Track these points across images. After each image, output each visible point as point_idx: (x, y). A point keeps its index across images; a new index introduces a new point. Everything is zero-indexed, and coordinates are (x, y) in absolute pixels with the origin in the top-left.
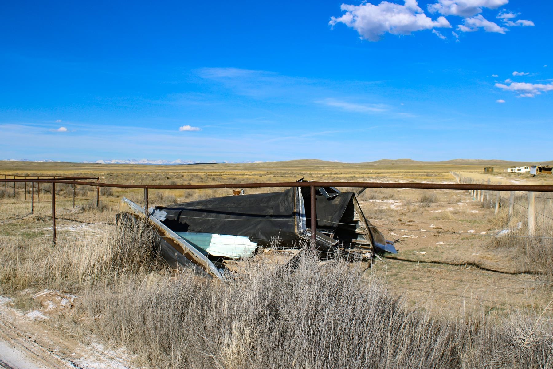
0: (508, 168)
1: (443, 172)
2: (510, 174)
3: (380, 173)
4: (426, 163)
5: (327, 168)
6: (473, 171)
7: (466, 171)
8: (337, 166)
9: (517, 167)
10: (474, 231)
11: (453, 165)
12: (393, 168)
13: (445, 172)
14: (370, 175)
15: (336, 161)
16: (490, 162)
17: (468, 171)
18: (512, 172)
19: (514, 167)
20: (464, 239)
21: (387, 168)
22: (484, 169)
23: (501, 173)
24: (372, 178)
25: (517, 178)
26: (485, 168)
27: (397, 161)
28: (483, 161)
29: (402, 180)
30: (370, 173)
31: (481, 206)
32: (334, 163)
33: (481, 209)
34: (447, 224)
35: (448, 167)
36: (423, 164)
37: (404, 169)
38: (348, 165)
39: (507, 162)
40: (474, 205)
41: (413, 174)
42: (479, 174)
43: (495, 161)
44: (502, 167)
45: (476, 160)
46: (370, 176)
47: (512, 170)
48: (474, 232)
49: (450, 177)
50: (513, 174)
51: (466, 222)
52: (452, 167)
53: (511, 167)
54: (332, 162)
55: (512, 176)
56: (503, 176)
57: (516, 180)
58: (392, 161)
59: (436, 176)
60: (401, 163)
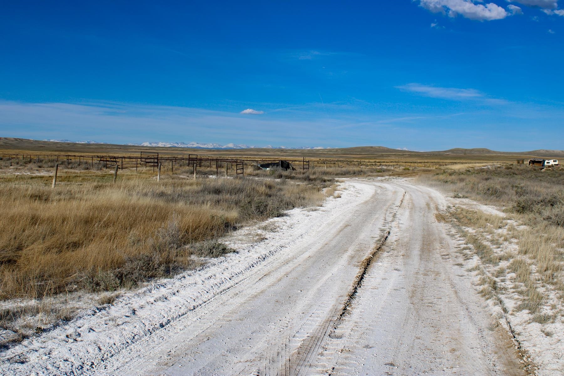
4: (504, 153)
8: (404, 155)
58: (466, 150)
60: (476, 153)
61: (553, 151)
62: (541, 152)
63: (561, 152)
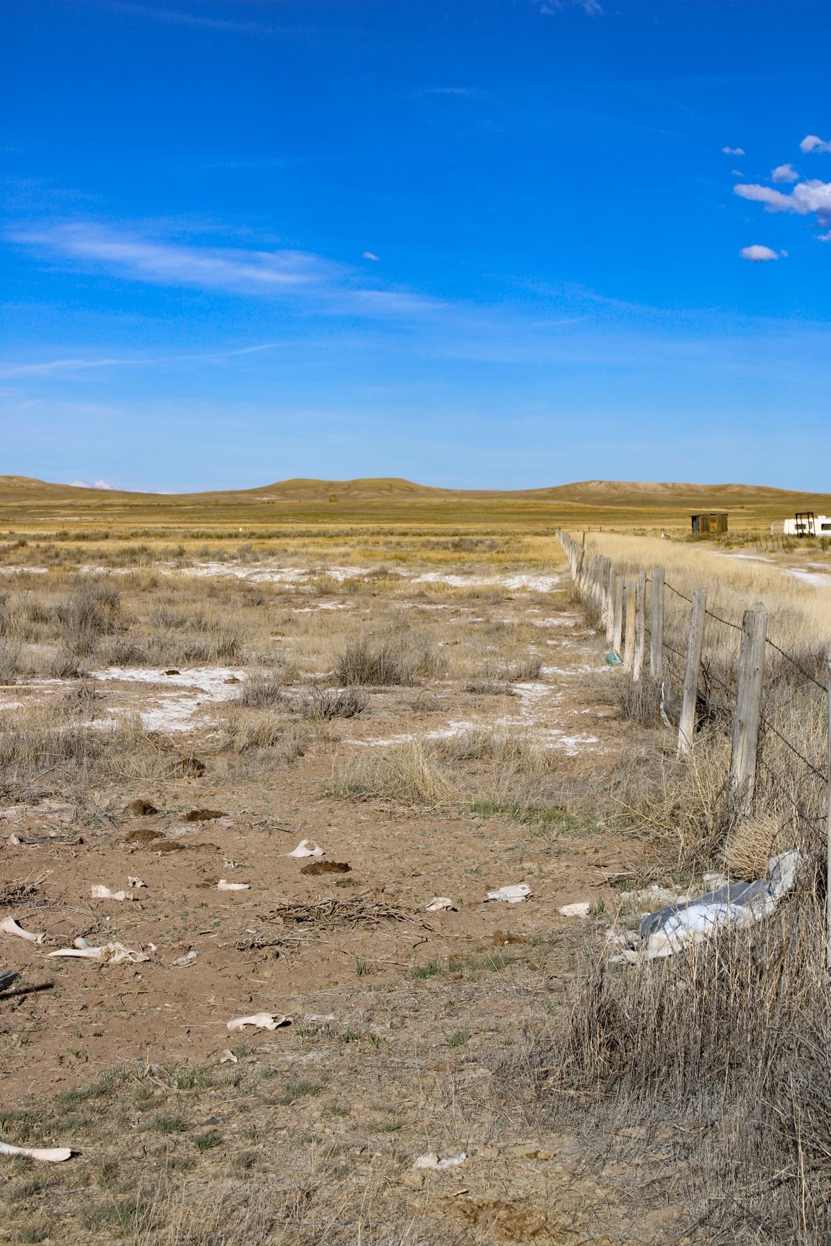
0: (784, 519)
1: (526, 534)
2: (792, 541)
3: (270, 537)
4: (463, 494)
5: (63, 512)
6: (649, 528)
7: (622, 528)
8: (104, 505)
9: (822, 512)
10: (527, 891)
11: (574, 504)
12: (331, 515)
13: (537, 534)
14: (214, 545)
15: (101, 484)
16: (719, 494)
17: (632, 527)
18: (801, 536)
19: (810, 514)
20: (433, 970)
21: (308, 515)
22: (690, 520)
23: (755, 539)
24: (221, 558)
25: (815, 560)
26: (694, 518)
27: (350, 486)
28: (692, 489)
29: (342, 565)
30: (230, 536)
31: (617, 708)
32: (94, 492)
33: (615, 724)
34: (401, 830)
35: (551, 514)
36: (455, 500)
37: (379, 520)
38: (147, 502)
39: (782, 495)
40: (589, 702)
41: (407, 539)
42: (668, 543)
43: (737, 489)
44: (762, 513)
45: (665, 486)
46: (212, 550)
47: (802, 526)
48: (528, 897)
49: (547, 553)
50: (802, 541)
51: (506, 816)
52: (570, 514)
53: (797, 516)
54: (82, 489)
55: (798, 550)
56: (760, 552)
57: (812, 570)
58: (331, 485)
59: (492, 547)
60: (365, 494)
61: (634, 485)
62: (594, 487)
63: (660, 488)
